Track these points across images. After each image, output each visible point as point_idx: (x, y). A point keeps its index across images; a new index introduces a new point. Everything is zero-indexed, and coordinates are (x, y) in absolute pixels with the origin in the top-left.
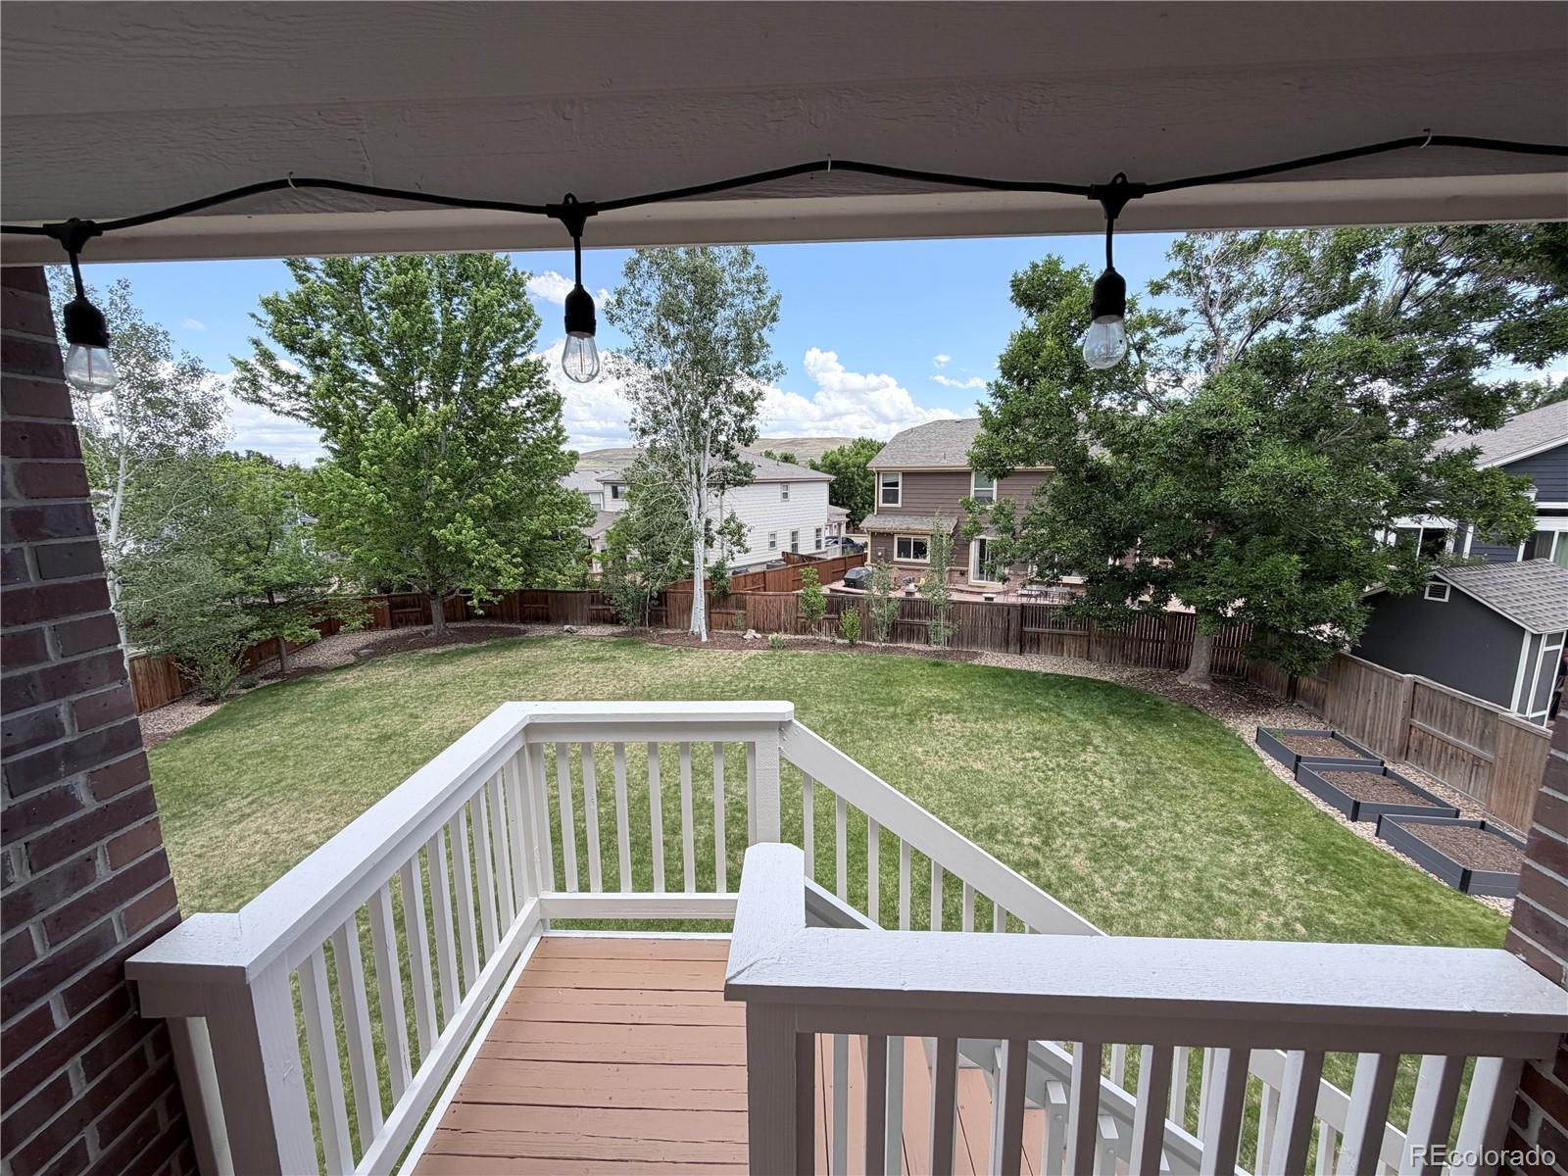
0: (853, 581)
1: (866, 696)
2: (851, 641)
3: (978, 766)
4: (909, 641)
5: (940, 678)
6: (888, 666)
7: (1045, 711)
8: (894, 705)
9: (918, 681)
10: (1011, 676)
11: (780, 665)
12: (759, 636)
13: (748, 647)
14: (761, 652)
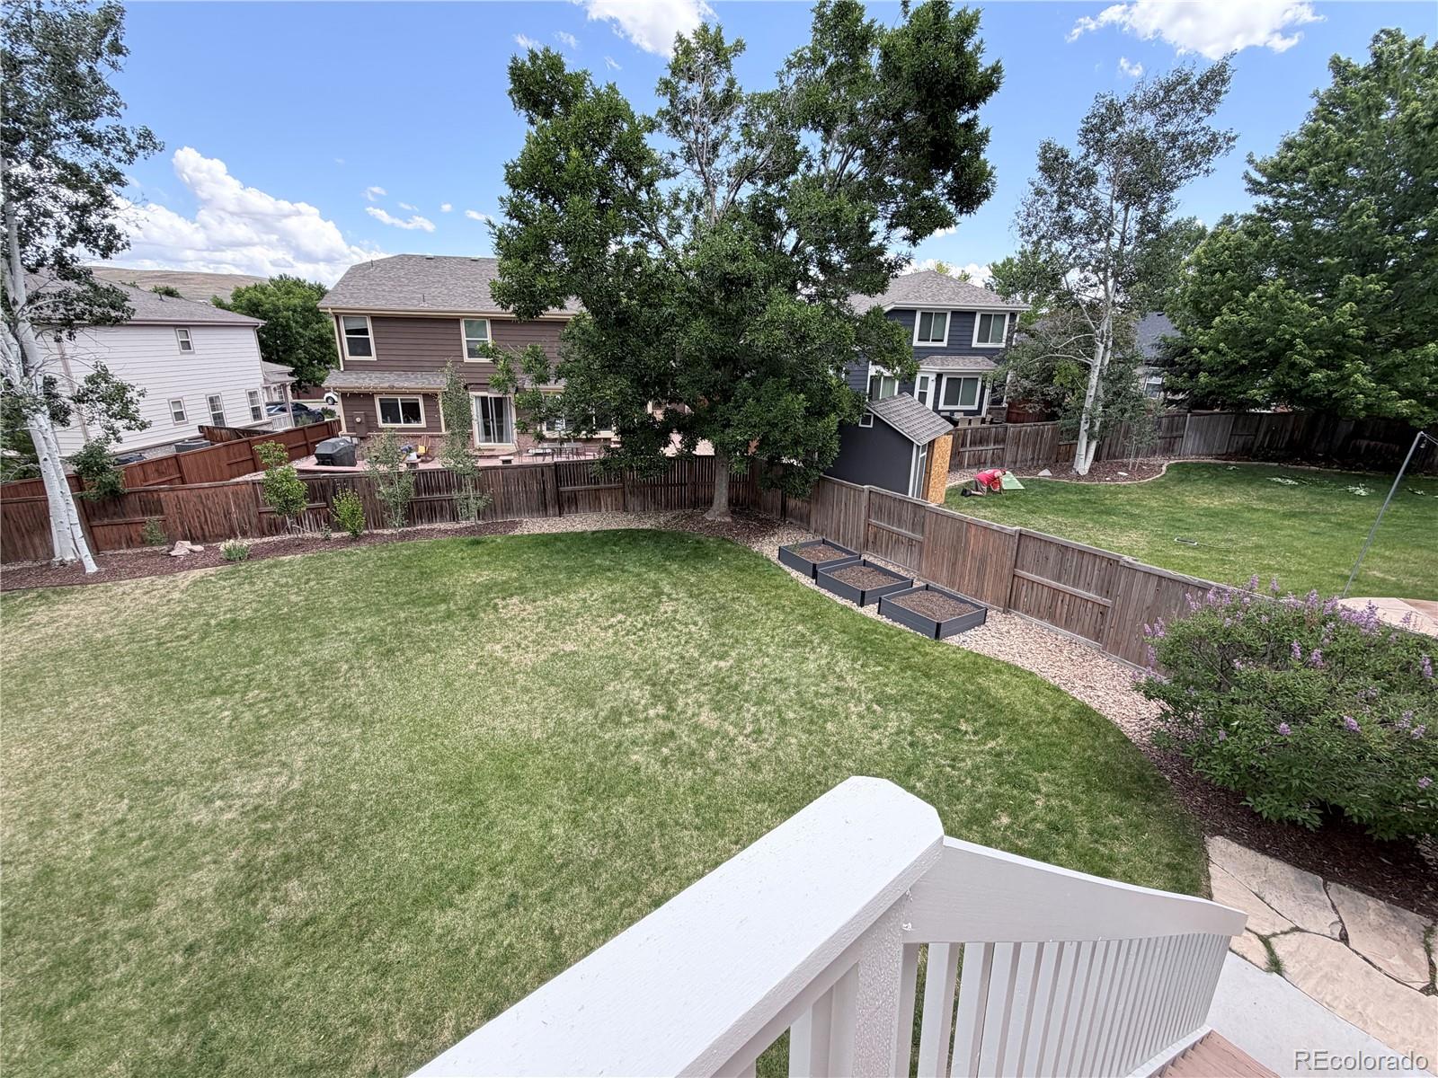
0: (329, 456)
1: (402, 599)
2: (354, 532)
3: (569, 647)
4: (430, 521)
5: (486, 558)
6: (415, 555)
7: (609, 570)
8: (444, 601)
9: (462, 567)
10: (561, 541)
11: (252, 584)
12: (199, 548)
13: (182, 568)
14: (210, 570)
